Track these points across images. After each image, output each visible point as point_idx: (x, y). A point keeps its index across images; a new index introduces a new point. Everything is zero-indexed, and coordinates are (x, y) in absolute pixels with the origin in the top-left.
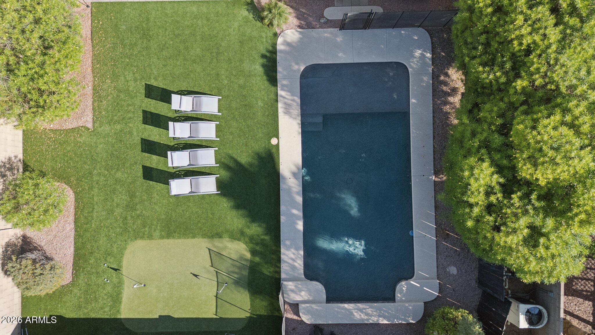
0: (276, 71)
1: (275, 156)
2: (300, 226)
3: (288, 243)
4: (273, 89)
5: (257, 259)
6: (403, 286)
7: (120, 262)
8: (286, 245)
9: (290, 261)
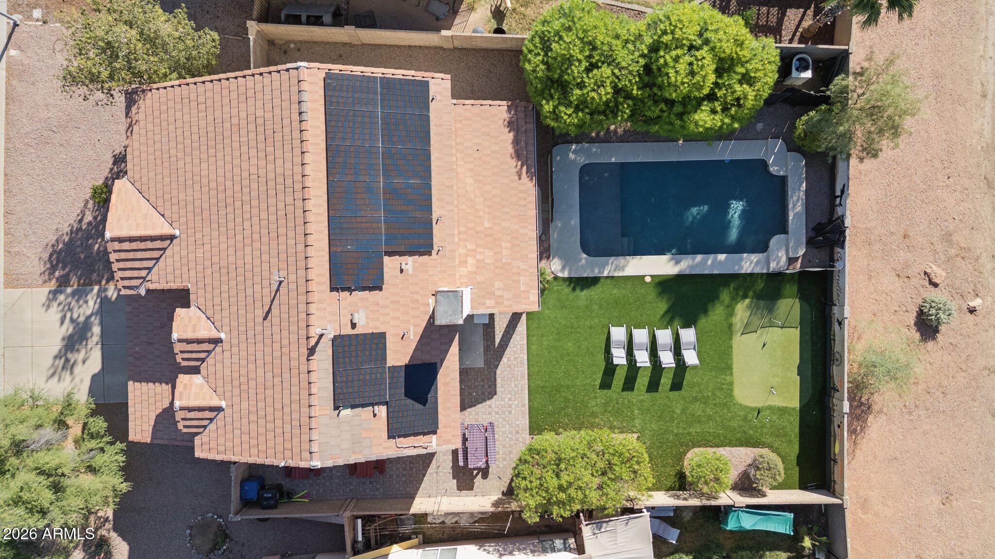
0: (587, 278)
1: (661, 278)
2: (722, 257)
3: (736, 268)
4: (602, 280)
5: (751, 293)
6: (773, 170)
7: (752, 409)
8: (739, 269)
9: (753, 265)
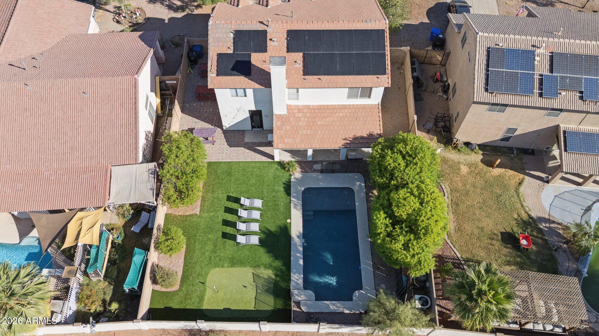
0: (290, 190)
1: (289, 227)
2: (301, 262)
3: (294, 271)
4: (289, 198)
5: (278, 279)
6: (357, 293)
7: (205, 279)
8: (293, 272)
9: (296, 280)
